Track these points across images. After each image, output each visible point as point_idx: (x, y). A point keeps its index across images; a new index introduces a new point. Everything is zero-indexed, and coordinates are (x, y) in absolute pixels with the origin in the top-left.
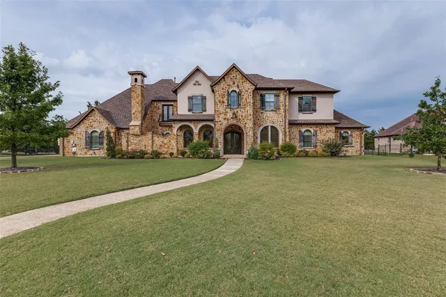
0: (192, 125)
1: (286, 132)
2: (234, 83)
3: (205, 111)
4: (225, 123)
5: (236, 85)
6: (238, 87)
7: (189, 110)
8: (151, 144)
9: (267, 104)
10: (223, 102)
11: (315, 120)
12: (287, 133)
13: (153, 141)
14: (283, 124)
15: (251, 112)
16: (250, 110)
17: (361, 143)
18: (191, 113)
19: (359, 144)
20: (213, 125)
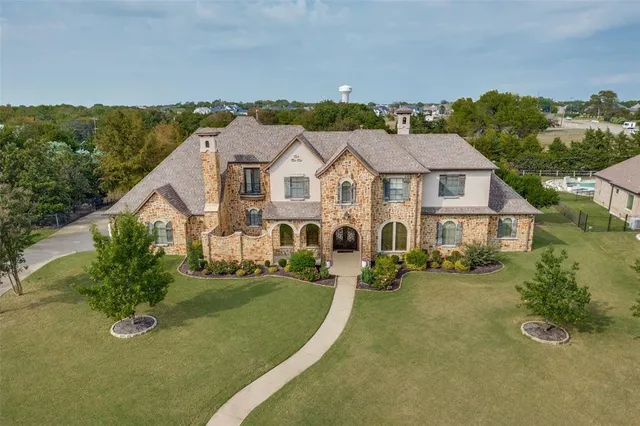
0: (291, 225)
1: (416, 231)
2: (347, 172)
3: (308, 197)
4: (334, 226)
5: (349, 174)
6: (352, 178)
7: (287, 197)
8: (239, 248)
9: (392, 192)
10: (333, 197)
11: (461, 209)
12: (418, 232)
13: (242, 245)
14: (414, 221)
15: (369, 210)
16: (367, 207)
17: (529, 234)
18: (288, 200)
19: (526, 235)
20: (319, 225)
